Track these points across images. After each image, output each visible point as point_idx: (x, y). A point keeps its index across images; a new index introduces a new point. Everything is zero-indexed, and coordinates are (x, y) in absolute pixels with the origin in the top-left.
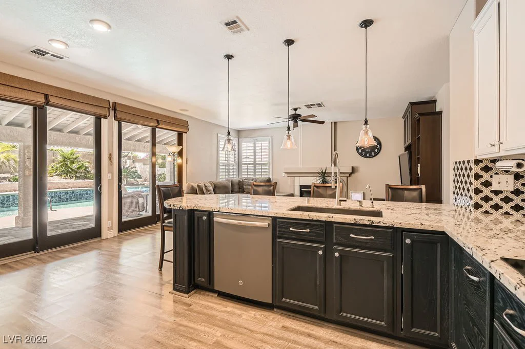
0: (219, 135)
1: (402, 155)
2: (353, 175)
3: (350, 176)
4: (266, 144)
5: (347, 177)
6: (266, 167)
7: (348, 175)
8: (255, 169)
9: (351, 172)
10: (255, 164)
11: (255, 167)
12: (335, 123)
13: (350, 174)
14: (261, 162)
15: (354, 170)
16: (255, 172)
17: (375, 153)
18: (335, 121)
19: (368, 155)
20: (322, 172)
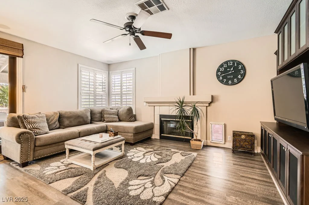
0: (80, 65)
1: (275, 79)
2: (212, 104)
3: (209, 106)
4: (131, 75)
5: (207, 107)
6: (130, 97)
7: (207, 105)
8: (121, 99)
9: (211, 101)
10: (121, 94)
11: (121, 97)
12: (194, 49)
13: (210, 104)
14: (126, 92)
15: (213, 99)
16: (121, 102)
17: (238, 79)
18: (194, 47)
19: (230, 82)
20: (180, 102)
